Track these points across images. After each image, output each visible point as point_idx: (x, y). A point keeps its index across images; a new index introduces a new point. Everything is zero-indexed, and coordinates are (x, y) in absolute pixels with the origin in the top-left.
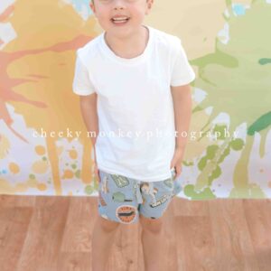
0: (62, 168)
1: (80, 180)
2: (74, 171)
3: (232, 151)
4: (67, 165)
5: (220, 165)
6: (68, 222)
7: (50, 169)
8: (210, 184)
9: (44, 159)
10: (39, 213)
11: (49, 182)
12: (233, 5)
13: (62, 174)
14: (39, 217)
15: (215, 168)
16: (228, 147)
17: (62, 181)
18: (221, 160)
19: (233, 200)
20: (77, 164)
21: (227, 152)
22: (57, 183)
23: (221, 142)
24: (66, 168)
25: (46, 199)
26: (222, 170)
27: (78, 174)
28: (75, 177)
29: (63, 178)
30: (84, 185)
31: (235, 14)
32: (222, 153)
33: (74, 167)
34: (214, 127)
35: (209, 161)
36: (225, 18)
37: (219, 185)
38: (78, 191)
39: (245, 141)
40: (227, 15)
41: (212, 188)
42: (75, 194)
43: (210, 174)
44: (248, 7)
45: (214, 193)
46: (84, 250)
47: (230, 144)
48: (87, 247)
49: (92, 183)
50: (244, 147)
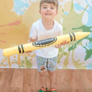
0: (11, 61)
2: (15, 62)
3: (63, 56)
4: (13, 60)
5: (60, 60)
6: (13, 77)
7: (7, 61)
9: (6, 58)
10: (4, 74)
11: (7, 64)
12: (64, 12)
13: (11, 62)
14: (4, 75)
15: (58, 60)
17: (11, 64)
18: (60, 58)
21: (62, 56)
22: (10, 65)
24: (12, 61)
25: (6, 69)
27: (16, 62)
29: (12, 63)
30: (18, 65)
31: (65, 15)
33: (15, 60)
36: (62, 15)
37: (59, 65)
39: (67, 52)
40: (63, 15)
42: (15, 68)
44: (69, 12)
46: (18, 86)
47: (63, 54)
48: (19, 86)
49: (21, 65)
50: (67, 54)
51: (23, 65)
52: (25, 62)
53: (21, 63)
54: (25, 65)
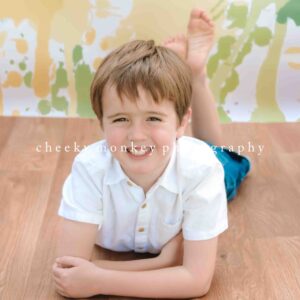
1: (31, 90)
2: (23, 73)
3: (255, 47)
4: (12, 62)
5: (238, 69)
8: (222, 101)
15: (230, 74)
16: (249, 41)
18: (239, 61)
19: (256, 125)
20: (27, 62)
21: (247, 49)
23: (238, 32)
26: (240, 78)
27: (28, 79)
28: (23, 84)
30: (38, 100)
32: (240, 50)
33: (22, 66)
34: (228, 8)
35: (221, 62)
37: (236, 103)
38: (27, 110)
39: (273, 32)
41: (225, 108)
42: (23, 113)
43: (223, 85)
45: (229, 115)
47: (252, 35)
49: (49, 98)
50: (271, 41)
51: (63, 99)
52: (71, 77)
53: (52, 82)
54: (69, 99)
